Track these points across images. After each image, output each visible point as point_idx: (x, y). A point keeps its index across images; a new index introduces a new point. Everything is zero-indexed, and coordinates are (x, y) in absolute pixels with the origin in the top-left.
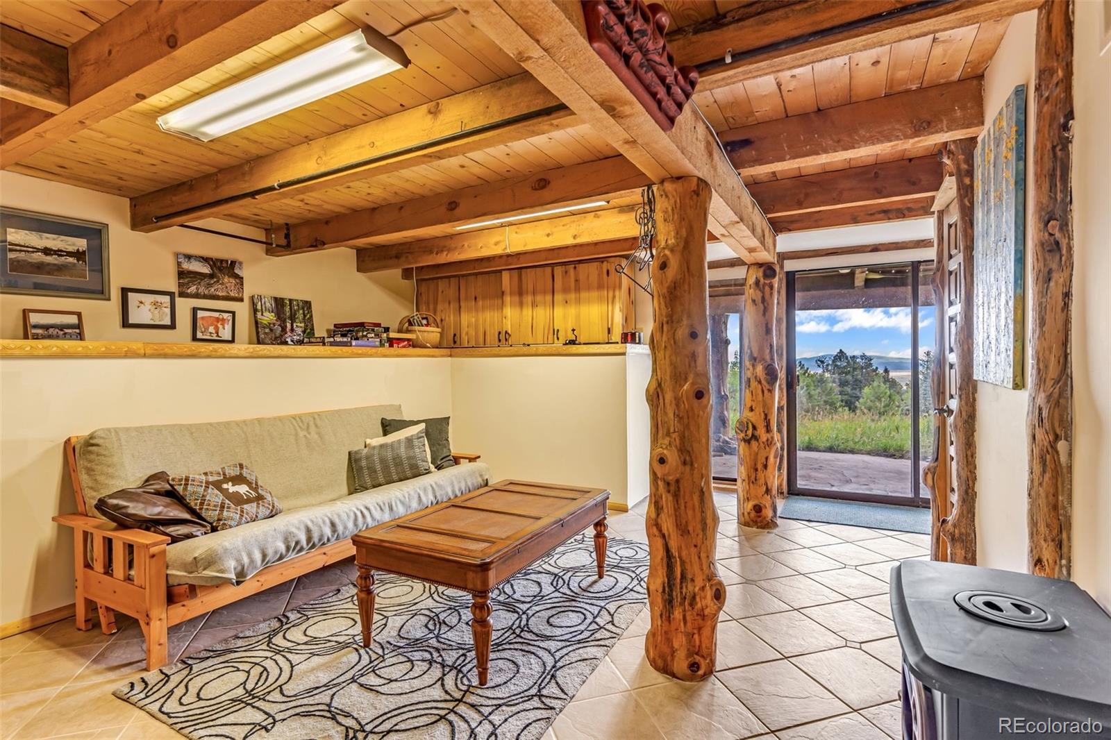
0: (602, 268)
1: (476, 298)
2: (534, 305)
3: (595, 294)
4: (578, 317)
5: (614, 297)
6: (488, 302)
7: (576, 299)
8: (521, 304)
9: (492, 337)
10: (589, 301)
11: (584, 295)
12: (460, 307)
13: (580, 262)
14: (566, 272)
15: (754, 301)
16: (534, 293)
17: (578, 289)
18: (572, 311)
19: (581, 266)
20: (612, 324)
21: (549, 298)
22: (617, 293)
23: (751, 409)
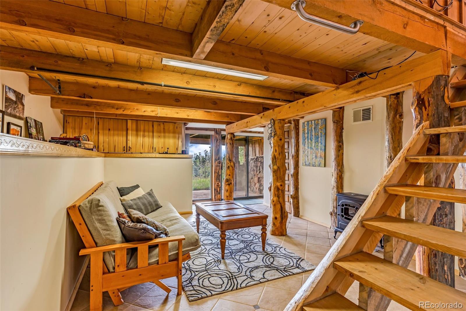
0: (175, 126)
1: (109, 130)
2: (144, 136)
3: (171, 135)
4: (164, 143)
5: (179, 137)
6: (116, 132)
7: (163, 136)
8: (137, 135)
9: (120, 149)
10: (169, 137)
11: (167, 134)
12: (99, 133)
13: (165, 122)
14: (159, 125)
15: (230, 144)
16: (144, 131)
17: (164, 132)
18: (162, 140)
19: (166, 124)
20: (178, 147)
21: (151, 134)
22: (180, 136)
23: (229, 175)
